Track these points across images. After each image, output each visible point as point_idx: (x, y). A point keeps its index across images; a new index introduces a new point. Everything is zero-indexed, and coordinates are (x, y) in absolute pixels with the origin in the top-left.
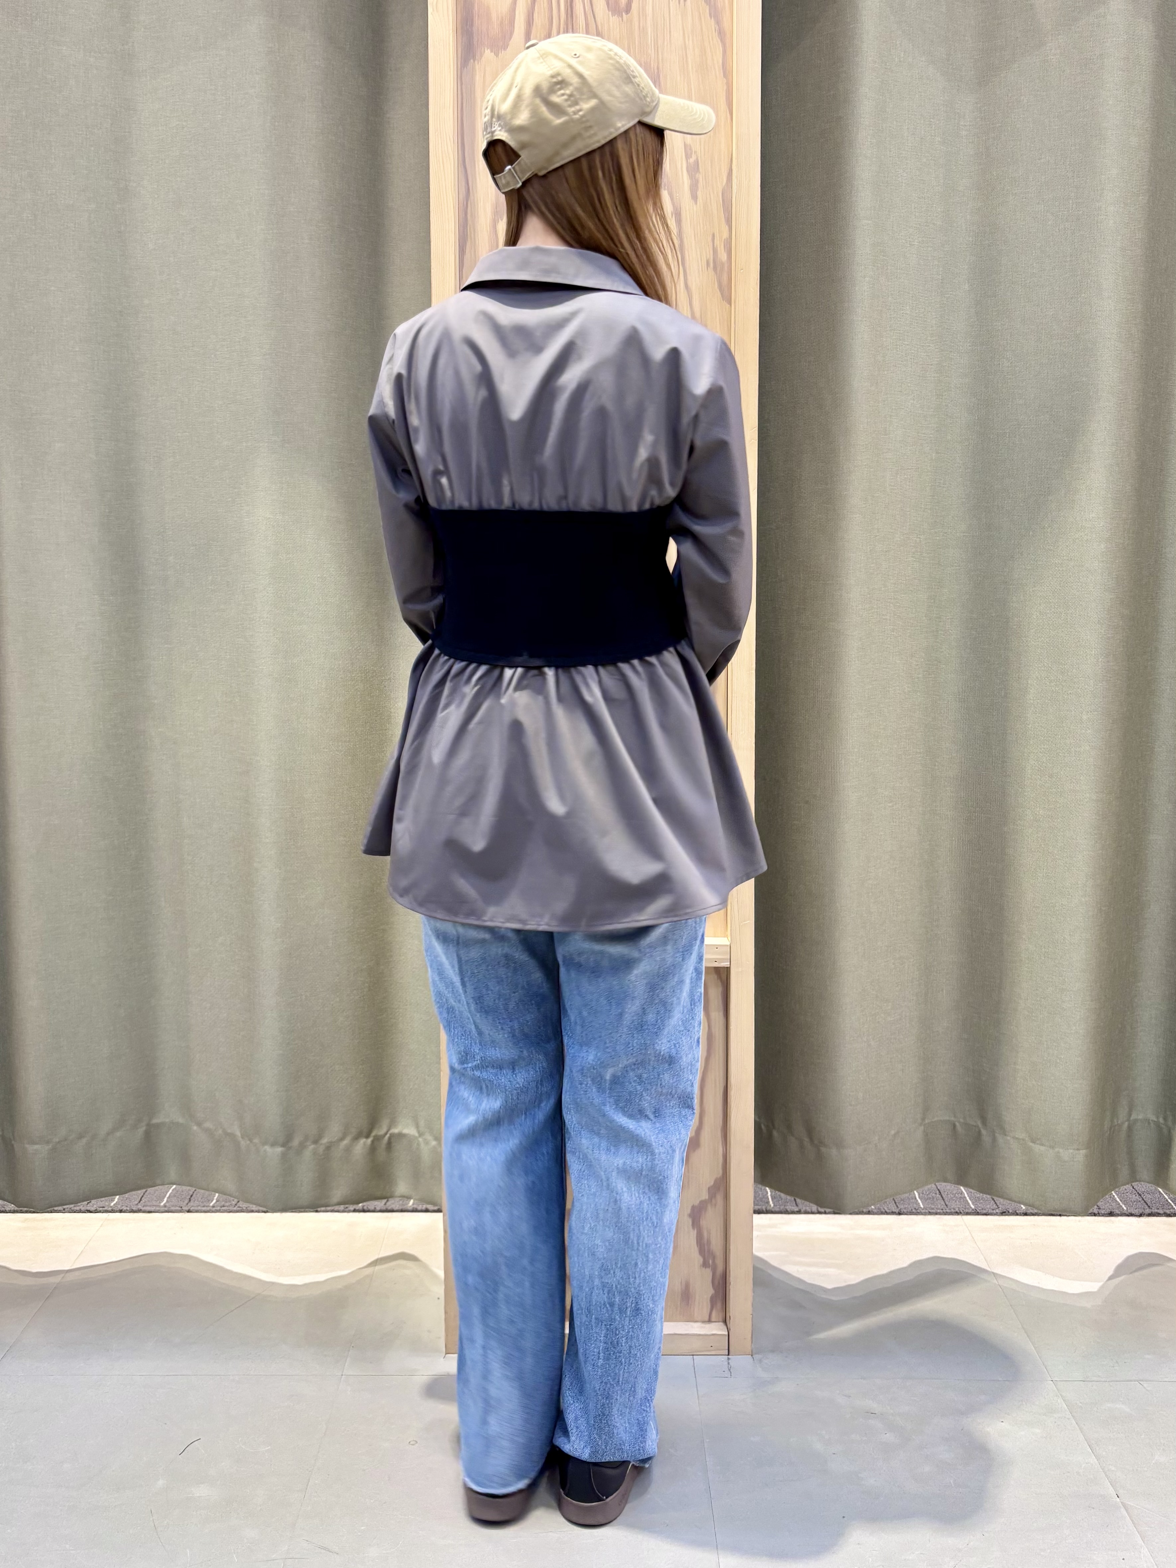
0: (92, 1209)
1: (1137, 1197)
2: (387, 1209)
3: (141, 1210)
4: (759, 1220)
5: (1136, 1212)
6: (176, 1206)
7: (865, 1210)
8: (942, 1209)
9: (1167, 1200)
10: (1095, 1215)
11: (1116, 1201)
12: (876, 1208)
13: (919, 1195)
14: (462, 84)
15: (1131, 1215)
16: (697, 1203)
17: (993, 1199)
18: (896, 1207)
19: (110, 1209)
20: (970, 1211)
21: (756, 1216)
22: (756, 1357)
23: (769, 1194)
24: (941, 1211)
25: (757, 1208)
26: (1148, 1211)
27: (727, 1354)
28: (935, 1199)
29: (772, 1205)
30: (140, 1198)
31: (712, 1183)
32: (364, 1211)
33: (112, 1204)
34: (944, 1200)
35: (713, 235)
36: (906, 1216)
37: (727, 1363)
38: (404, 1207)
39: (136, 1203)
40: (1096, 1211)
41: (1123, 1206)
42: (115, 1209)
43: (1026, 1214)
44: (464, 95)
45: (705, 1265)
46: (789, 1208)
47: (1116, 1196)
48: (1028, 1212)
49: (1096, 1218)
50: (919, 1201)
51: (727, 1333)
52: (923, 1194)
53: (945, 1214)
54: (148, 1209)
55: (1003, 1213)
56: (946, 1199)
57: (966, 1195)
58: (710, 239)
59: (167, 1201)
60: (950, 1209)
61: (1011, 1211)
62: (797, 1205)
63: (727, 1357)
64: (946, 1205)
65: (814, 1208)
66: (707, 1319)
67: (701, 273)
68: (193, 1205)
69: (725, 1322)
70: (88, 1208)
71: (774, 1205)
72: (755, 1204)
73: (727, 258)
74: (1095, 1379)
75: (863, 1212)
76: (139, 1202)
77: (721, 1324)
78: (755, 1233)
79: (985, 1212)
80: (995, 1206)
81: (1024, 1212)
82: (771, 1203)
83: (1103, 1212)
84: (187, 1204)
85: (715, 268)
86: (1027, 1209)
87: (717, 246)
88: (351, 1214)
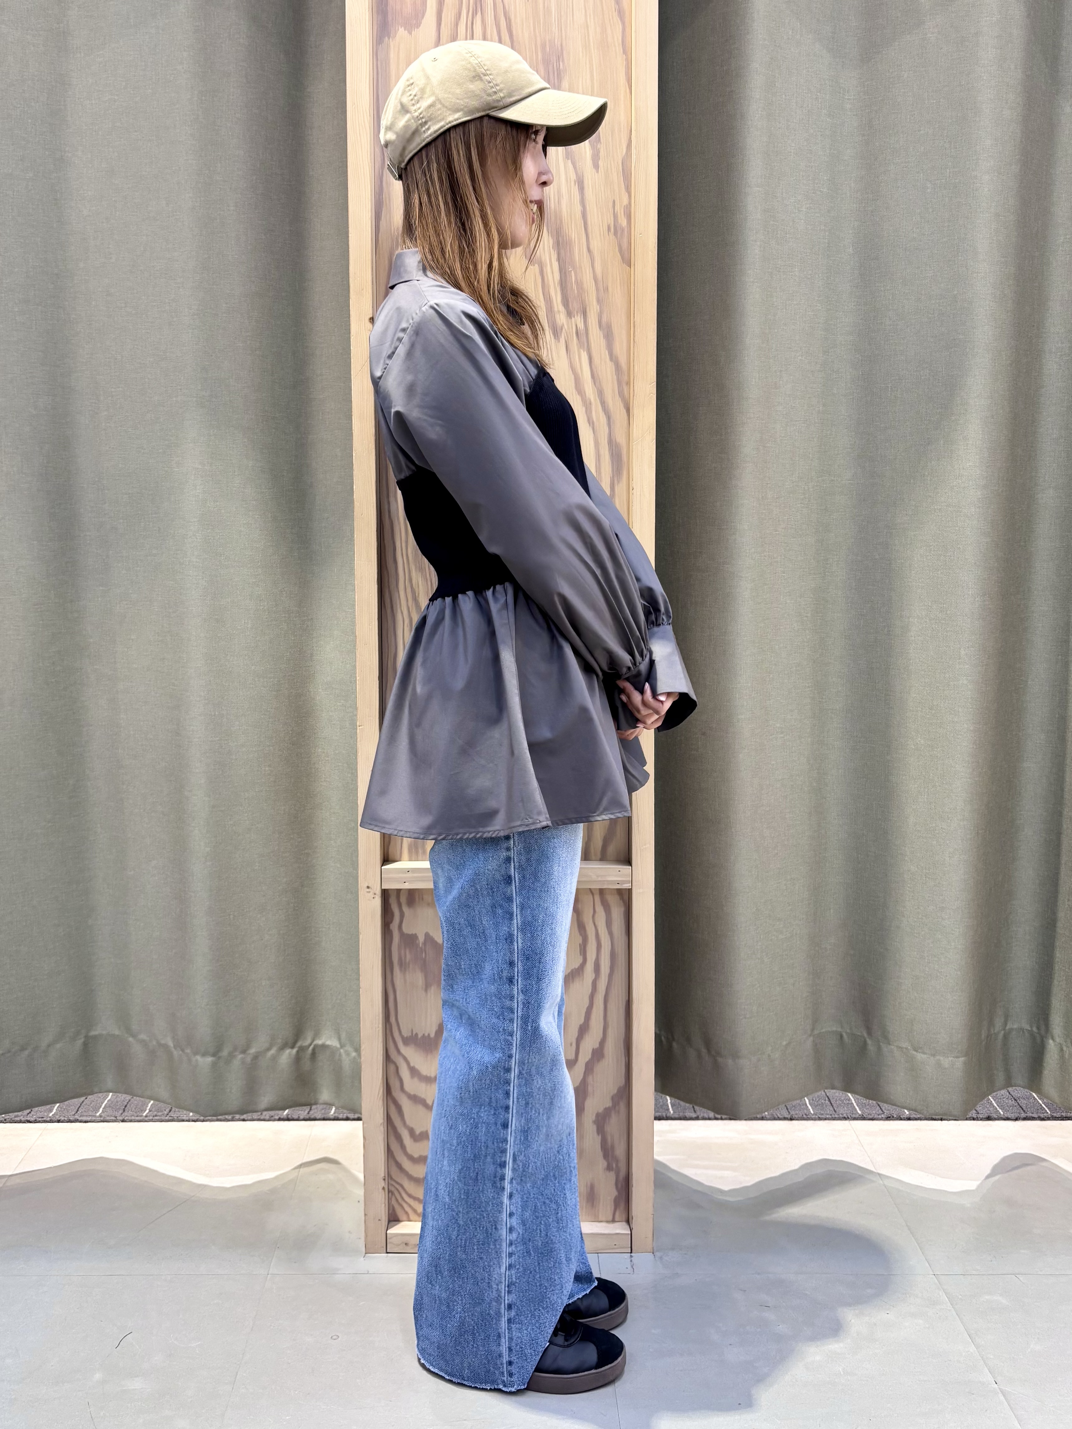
0: (32, 1119)
1: (1013, 1102)
2: (310, 1117)
3: (78, 1120)
4: (660, 1126)
5: (1013, 1116)
6: (111, 1116)
7: (758, 1116)
8: (831, 1115)
9: (1041, 1105)
10: (974, 1119)
11: (994, 1106)
12: (769, 1115)
13: (809, 1101)
14: (377, 60)
15: (1008, 1119)
16: (601, 1110)
17: (879, 1105)
18: (788, 1113)
19: (49, 1119)
20: (857, 1116)
21: (656, 1122)
22: (658, 1254)
23: (669, 1101)
24: (830, 1116)
25: (658, 1114)
26: (1023, 1115)
27: (630, 1252)
28: (824, 1106)
29: (672, 1112)
30: (77, 1109)
31: (616, 1092)
32: (288, 1119)
33: (51, 1115)
34: (832, 1106)
35: (614, 202)
36: (797, 1121)
37: (629, 1260)
38: (326, 1116)
39: (73, 1113)
40: (975, 1116)
41: (1000, 1111)
42: (54, 1119)
43: (909, 1119)
44: (380, 70)
45: (609, 1168)
46: (688, 1114)
47: (993, 1102)
48: (911, 1116)
49: (975, 1122)
50: (810, 1107)
51: (630, 1232)
52: (813, 1100)
53: (834, 1120)
54: (84, 1119)
55: (888, 1118)
56: (835, 1105)
57: (853, 1102)
58: (611, 204)
59: (103, 1112)
60: (839, 1115)
61: (895, 1116)
62: (695, 1112)
63: (629, 1254)
64: (835, 1111)
65: (712, 1114)
66: (610, 1218)
67: (602, 237)
68: (127, 1115)
69: (628, 1222)
70: (29, 1119)
71: (674, 1112)
72: (656, 1111)
73: (627, 223)
74: (974, 1272)
75: (757, 1117)
76: (77, 1112)
77: (624, 1224)
78: (656, 1139)
79: (871, 1117)
80: (880, 1112)
81: (908, 1116)
82: (671, 1109)
83: (981, 1116)
84: (122, 1114)
85: (615, 233)
86: (910, 1114)
87: (617, 212)
88: (276, 1122)
